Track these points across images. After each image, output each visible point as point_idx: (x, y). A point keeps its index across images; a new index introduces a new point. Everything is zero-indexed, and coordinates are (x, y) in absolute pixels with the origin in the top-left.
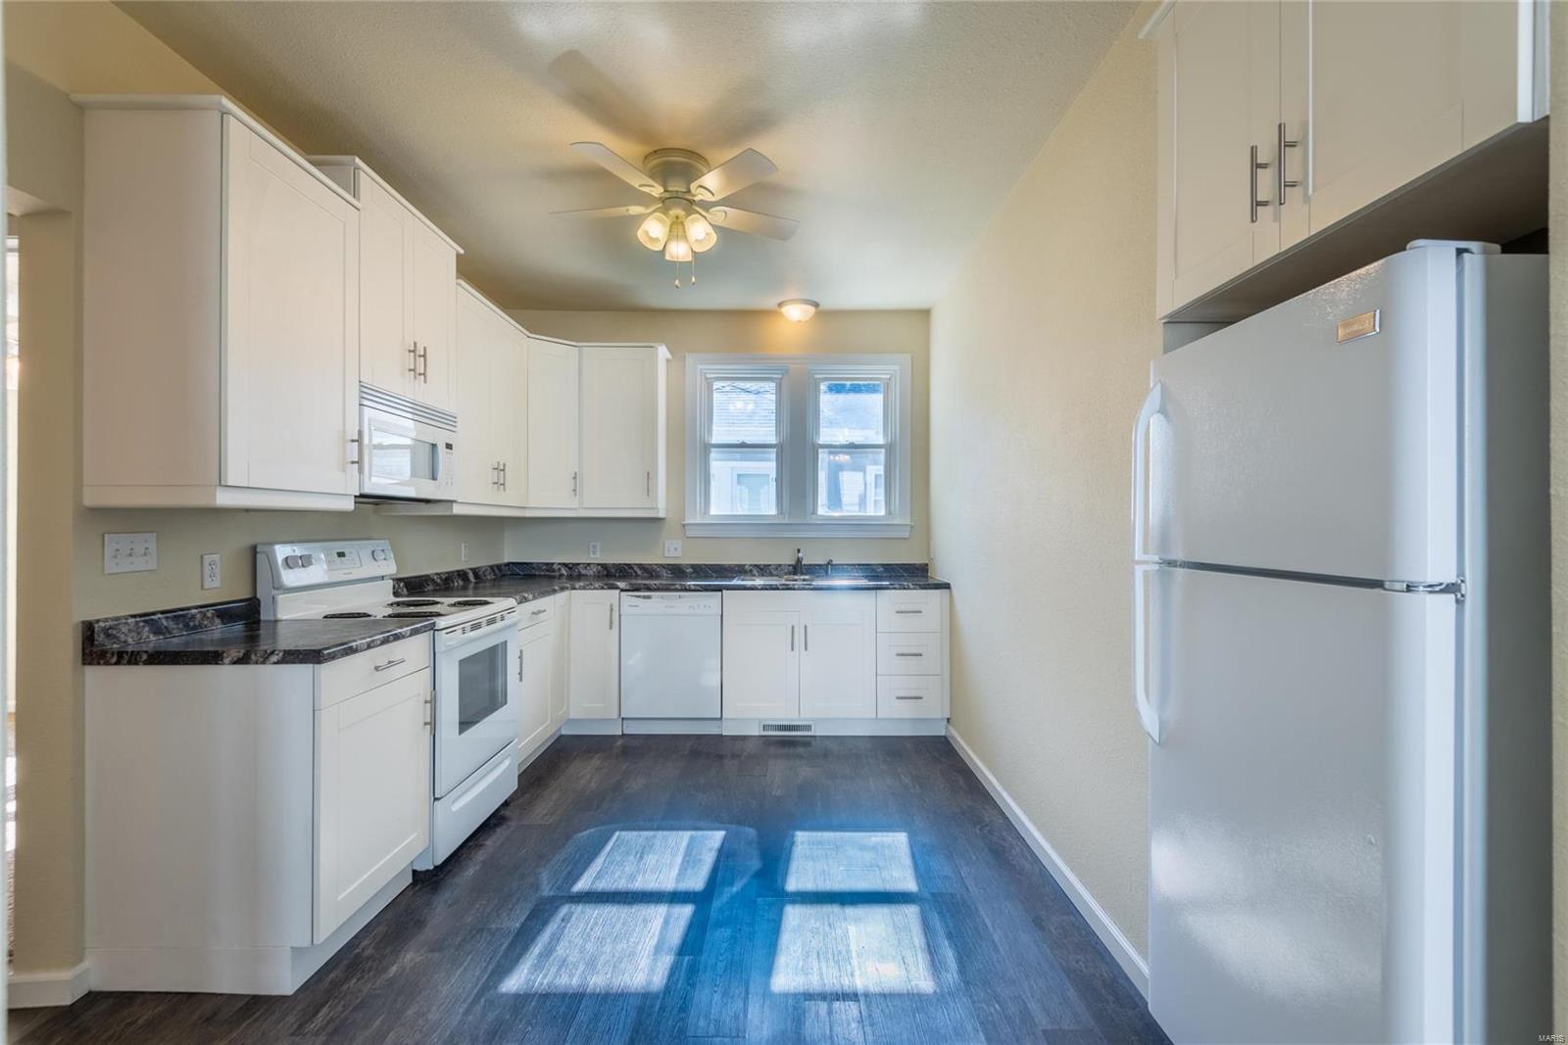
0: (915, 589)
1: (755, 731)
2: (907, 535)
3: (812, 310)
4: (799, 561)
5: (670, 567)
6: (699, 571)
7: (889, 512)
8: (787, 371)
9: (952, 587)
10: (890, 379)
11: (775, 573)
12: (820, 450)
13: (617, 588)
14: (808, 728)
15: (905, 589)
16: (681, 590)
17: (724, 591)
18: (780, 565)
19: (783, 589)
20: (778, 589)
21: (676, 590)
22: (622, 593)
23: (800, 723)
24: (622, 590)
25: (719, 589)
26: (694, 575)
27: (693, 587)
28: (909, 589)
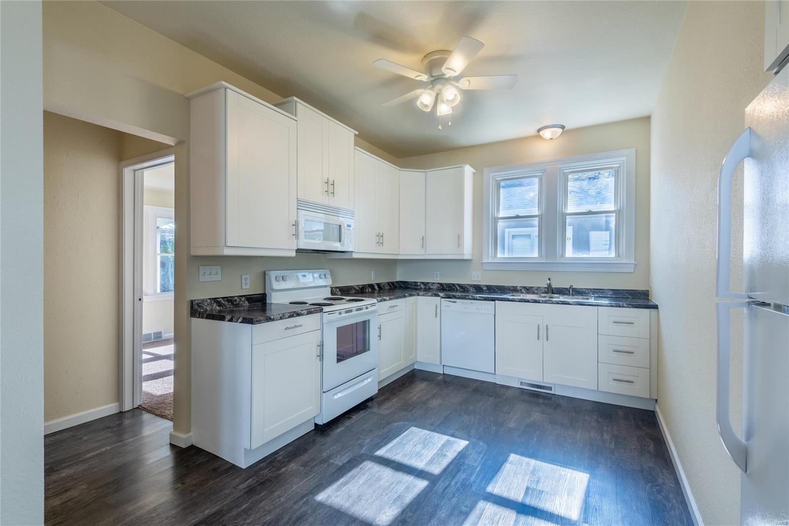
0: (627, 307)
1: (517, 385)
2: (632, 270)
3: (560, 130)
4: (550, 285)
5: (474, 286)
6: (491, 289)
7: (618, 255)
8: (545, 170)
9: (659, 307)
10: (619, 167)
11: (536, 292)
12: (567, 217)
13: (439, 296)
14: (550, 388)
15: (620, 307)
16: (472, 299)
17: (496, 301)
18: (539, 288)
19: (532, 302)
20: (529, 302)
21: (469, 299)
22: (442, 299)
23: (543, 385)
24: (442, 298)
25: (493, 300)
26: (487, 291)
27: (478, 298)
28: (623, 307)
